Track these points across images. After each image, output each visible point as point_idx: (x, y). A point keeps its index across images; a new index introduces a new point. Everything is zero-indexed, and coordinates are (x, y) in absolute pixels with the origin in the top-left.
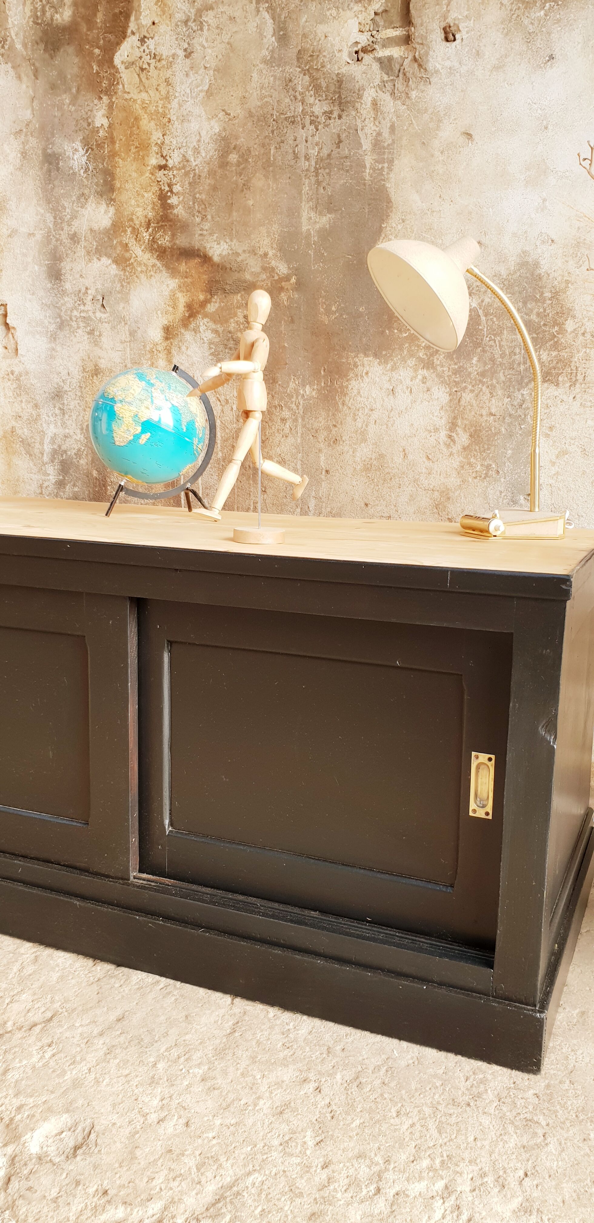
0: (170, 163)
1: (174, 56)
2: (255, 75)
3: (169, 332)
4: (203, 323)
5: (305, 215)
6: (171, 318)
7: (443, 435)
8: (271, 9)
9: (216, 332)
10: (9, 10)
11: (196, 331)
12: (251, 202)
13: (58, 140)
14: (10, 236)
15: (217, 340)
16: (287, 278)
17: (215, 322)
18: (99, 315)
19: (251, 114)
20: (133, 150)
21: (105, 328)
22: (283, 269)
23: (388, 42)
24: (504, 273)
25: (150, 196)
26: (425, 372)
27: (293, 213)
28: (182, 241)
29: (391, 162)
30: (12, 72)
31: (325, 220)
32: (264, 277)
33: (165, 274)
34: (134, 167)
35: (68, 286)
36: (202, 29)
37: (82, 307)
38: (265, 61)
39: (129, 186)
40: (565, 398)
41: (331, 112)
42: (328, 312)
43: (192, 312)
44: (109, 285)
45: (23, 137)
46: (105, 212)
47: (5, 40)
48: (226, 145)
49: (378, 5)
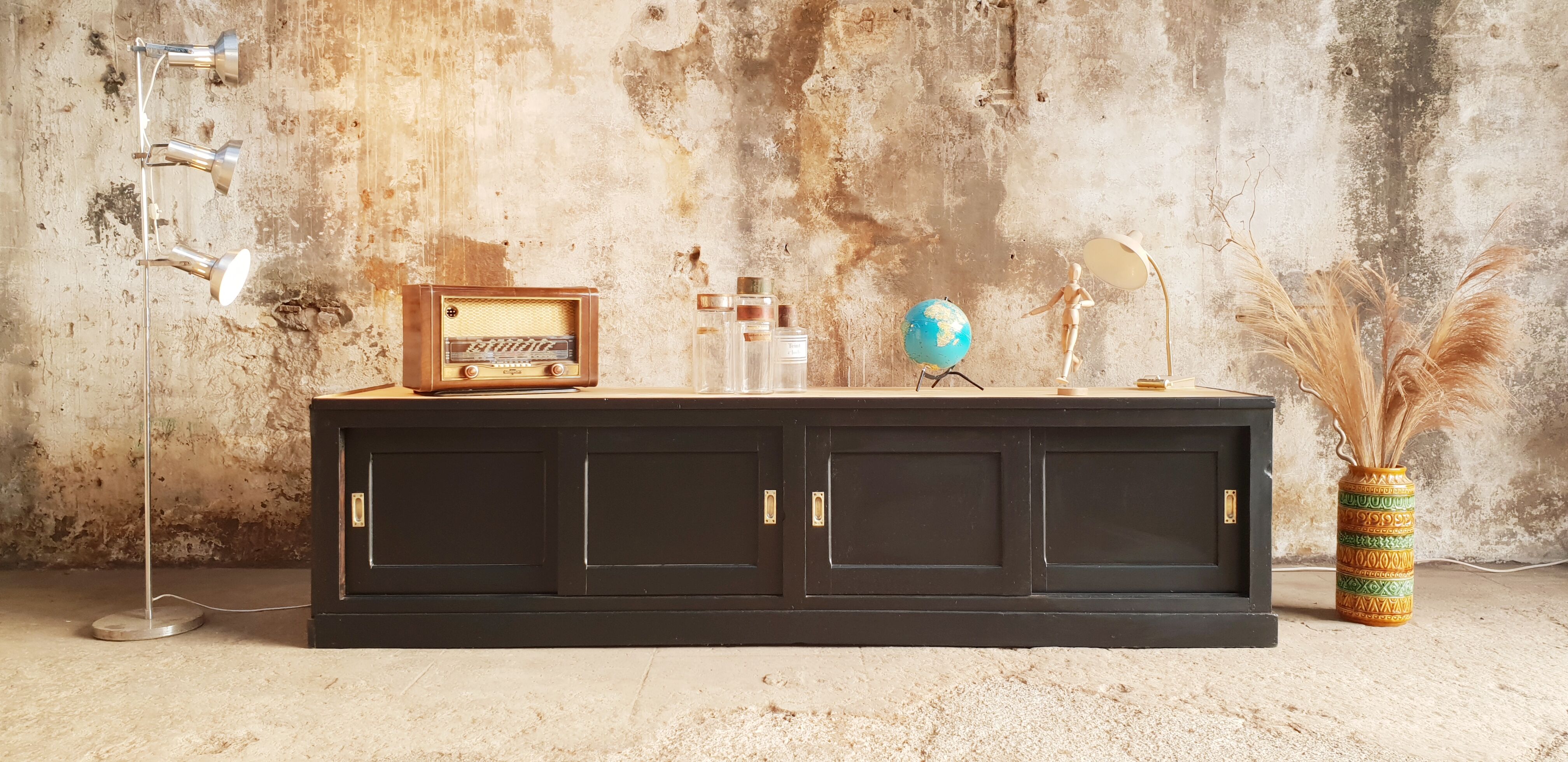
0: (845, 157)
1: (850, 90)
2: (910, 108)
3: (840, 270)
4: (867, 263)
5: (946, 197)
6: (842, 260)
7: (1044, 335)
8: (921, 70)
9: (878, 269)
10: (715, 45)
11: (862, 268)
12: (906, 186)
13: (752, 135)
14: (706, 198)
15: (879, 275)
16: (933, 236)
17: (877, 263)
18: (783, 257)
19: (907, 132)
20: (815, 146)
21: (788, 266)
22: (929, 230)
23: (999, 96)
24: (1080, 237)
25: (828, 178)
26: (1031, 295)
27: (938, 195)
28: (853, 209)
29: (1005, 167)
30: (715, 87)
31: (960, 200)
32: (916, 234)
33: (839, 230)
34: (816, 158)
35: (757, 236)
36: (871, 76)
37: (769, 251)
38: (918, 101)
39: (811, 170)
40: (1122, 311)
41: (964, 135)
43: (859, 256)
44: (792, 236)
45: (722, 131)
46: (791, 187)
47: (710, 64)
48: (888, 149)
49: (993, 75)
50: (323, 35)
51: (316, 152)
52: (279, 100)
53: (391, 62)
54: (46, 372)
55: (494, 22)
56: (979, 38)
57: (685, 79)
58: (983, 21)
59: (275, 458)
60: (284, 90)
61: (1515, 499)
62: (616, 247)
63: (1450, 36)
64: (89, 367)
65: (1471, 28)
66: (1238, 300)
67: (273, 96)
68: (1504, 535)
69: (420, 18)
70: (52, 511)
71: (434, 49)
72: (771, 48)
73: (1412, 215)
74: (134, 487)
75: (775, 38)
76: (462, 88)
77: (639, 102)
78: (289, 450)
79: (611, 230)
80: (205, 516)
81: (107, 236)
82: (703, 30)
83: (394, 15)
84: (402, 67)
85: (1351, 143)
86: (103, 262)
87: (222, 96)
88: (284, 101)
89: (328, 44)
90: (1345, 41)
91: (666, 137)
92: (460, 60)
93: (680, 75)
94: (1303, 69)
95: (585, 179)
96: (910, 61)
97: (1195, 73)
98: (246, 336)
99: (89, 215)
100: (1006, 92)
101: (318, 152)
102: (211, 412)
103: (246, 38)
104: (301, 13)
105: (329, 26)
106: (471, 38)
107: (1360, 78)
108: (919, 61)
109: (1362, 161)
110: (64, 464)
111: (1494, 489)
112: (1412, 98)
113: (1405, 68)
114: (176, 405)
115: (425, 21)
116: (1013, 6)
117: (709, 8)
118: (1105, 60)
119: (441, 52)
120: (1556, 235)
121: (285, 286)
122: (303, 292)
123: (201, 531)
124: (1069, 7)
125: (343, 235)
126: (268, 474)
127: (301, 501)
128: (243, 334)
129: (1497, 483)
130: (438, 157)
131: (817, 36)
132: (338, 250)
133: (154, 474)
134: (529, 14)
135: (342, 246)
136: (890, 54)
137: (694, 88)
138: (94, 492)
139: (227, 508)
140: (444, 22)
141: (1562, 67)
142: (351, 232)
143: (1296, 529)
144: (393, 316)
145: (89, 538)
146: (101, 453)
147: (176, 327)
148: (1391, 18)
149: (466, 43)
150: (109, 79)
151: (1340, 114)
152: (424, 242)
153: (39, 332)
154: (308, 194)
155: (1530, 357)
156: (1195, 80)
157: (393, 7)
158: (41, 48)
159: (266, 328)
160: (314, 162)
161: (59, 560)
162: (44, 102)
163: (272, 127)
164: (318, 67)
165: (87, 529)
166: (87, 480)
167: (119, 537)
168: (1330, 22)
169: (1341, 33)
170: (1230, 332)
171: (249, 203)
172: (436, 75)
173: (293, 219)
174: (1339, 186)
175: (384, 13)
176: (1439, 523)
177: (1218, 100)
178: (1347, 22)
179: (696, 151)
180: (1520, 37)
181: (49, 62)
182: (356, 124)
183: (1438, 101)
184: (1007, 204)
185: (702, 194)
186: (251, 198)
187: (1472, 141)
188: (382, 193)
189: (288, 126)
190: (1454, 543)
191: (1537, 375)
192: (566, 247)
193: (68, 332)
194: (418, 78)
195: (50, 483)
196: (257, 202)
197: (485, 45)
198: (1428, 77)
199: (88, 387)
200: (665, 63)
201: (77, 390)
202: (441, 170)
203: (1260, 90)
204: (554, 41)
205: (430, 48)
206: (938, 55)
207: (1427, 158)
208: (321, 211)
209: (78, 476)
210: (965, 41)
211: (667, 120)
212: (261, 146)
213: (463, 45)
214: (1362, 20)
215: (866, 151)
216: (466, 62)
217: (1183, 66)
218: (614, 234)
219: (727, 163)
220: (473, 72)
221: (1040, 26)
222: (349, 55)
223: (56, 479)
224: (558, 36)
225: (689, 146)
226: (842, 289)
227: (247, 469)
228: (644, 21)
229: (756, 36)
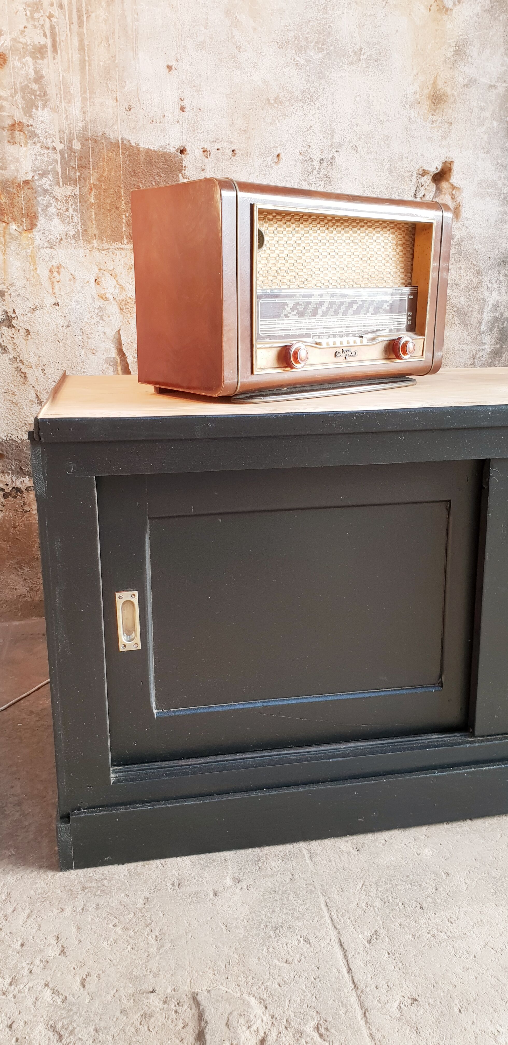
62: (338, 160)
79: (333, 133)
95: (299, 48)
144: (18, 264)
152: (60, 147)
185: (461, 79)
192: (269, 159)
202: (80, 24)
218: (337, 139)
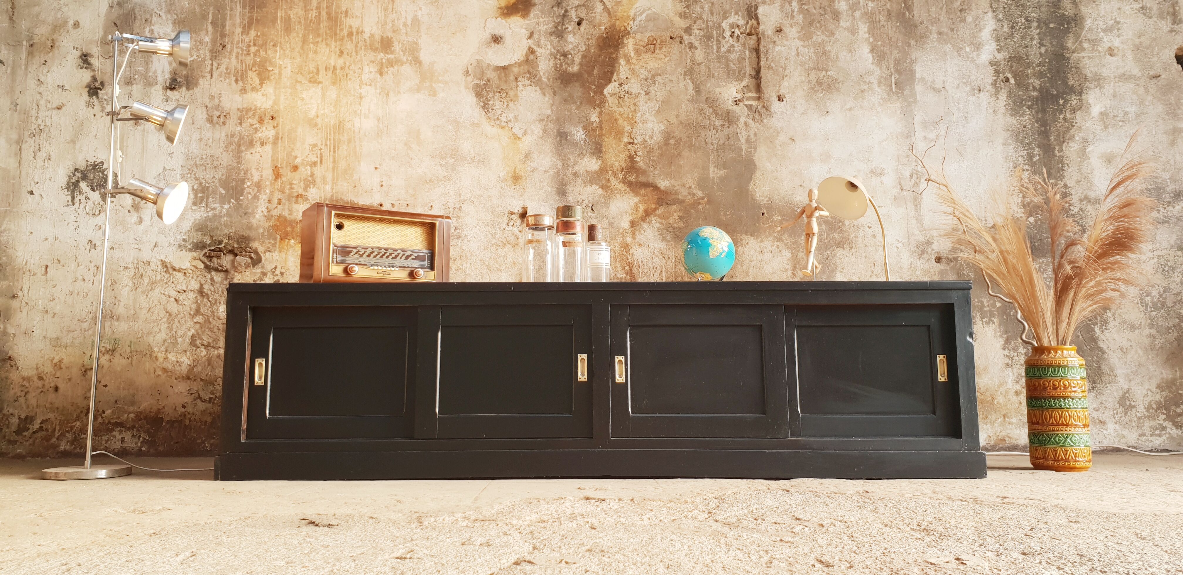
0: (636, 141)
1: (639, 93)
2: (683, 106)
3: (633, 224)
4: (653, 219)
5: (711, 170)
6: (634, 216)
8: (692, 79)
9: (662, 223)
10: (540, 62)
11: (650, 223)
12: (682, 162)
13: (567, 126)
14: (532, 171)
15: (663, 227)
16: (703, 198)
17: (661, 219)
18: (590, 214)
19: (681, 123)
20: (613, 134)
21: (594, 221)
22: (700, 194)
23: (749, 98)
25: (623, 156)
26: (778, 243)
27: (706, 168)
28: (642, 179)
29: (755, 148)
30: (539, 91)
31: (722, 172)
32: (690, 197)
33: (631, 194)
34: (614, 142)
35: (570, 199)
36: (655, 83)
38: (689, 101)
39: (611, 151)
40: (848, 254)
41: (724, 125)
42: (725, 215)
43: (647, 213)
44: (596, 199)
45: (544, 123)
46: (596, 163)
47: (536, 75)
48: (668, 135)
49: (745, 83)
50: (252, 55)
51: (241, 138)
52: (217, 101)
53: (301, 73)
54: (24, 303)
55: (378, 45)
56: (733, 56)
57: (517, 86)
58: (736, 45)
59: (195, 370)
60: (220, 94)
61: (1162, 400)
62: (464, 207)
63: (1079, 55)
64: (57, 299)
65: (1093, 49)
66: (936, 247)
67: (212, 98)
68: (1157, 429)
69: (324, 43)
70: (17, 411)
71: (333, 64)
72: (581, 64)
73: (1062, 183)
74: (84, 392)
75: (584, 57)
76: (352, 92)
77: (484, 102)
78: (206, 364)
79: (460, 195)
80: (137, 416)
81: (80, 200)
82: (531, 51)
83: (305, 41)
84: (308, 78)
85: (1012, 131)
86: (75, 219)
87: (174, 98)
88: (220, 101)
89: (255, 61)
90: (1002, 58)
91: (503, 127)
92: (351, 72)
93: (514, 83)
94: (973, 77)
95: (442, 158)
96: (683, 73)
97: (893, 81)
98: (179, 275)
99: (68, 184)
100: (754, 95)
101: (243, 138)
102: (148, 334)
103: (195, 57)
104: (236, 39)
105: (256, 48)
106: (361, 57)
107: (1015, 84)
108: (689, 73)
109: (1021, 144)
110: (30, 374)
111: (1145, 392)
112: (1055, 98)
113: (1048, 77)
114: (121, 328)
115: (327, 44)
116: (757, 35)
117: (536, 36)
118: (827, 71)
119: (338, 67)
120: (1172, 197)
121: (212, 237)
122: (225, 241)
123: (133, 427)
124: (798, 35)
125: (258, 199)
126: (189, 381)
127: (213, 403)
128: (177, 273)
129: (1147, 388)
130: (332, 142)
131: (614, 56)
132: (253, 210)
133: (100, 382)
134: (404, 40)
135: (257, 207)
136: (668, 68)
137: (524, 93)
138: (52, 397)
139: (155, 409)
140: (341, 45)
141: (1163, 76)
142: (264, 197)
143: (993, 424)
144: (292, 259)
145: (44, 433)
146: (60, 365)
147: (126, 268)
148: (1035, 42)
149: (357, 60)
150: (92, 86)
151: (1003, 110)
153: (21, 272)
154: (234, 169)
155: (1162, 290)
156: (894, 86)
157: (304, 35)
158: (44, 64)
159: (195, 269)
160: (239, 146)
161: (19, 451)
162: (42, 102)
163: (210, 120)
164: (247, 77)
165: (43, 425)
166: (47, 386)
167: (68, 432)
168: (990, 44)
169: (999, 52)
170: (932, 270)
171: (189, 175)
172: (334, 83)
173: (221, 187)
174: (1006, 162)
175: (297, 39)
176: (1105, 419)
177: (912, 100)
178: (1002, 44)
179: (525, 137)
180: (1130, 56)
181: (48, 74)
182: (273, 118)
183: (1074, 100)
184: (758, 174)
185: (529, 168)
186: (191, 171)
187: (1102, 129)
188: (289, 168)
189: (222, 120)
190: (1118, 435)
191: (1169, 303)
192: (426, 208)
193: (43, 272)
194: (320, 85)
195: (17, 390)
196: (195, 175)
197: (371, 62)
198: (1065, 83)
199: (55, 314)
200: (503, 74)
201: (46, 316)
202: (334, 152)
203: (943, 93)
204: (421, 59)
205: (330, 64)
206: (704, 68)
207: (1070, 141)
208: (243, 181)
209: (40, 384)
210: (723, 59)
211: (504, 115)
212: (200, 134)
213: (354, 61)
214: (1013, 43)
215: (651, 137)
216: (356, 74)
217: (884, 76)
218: (462, 198)
219: (548, 146)
220: (361, 81)
221: (778, 48)
222: (270, 69)
223: (22, 386)
224: (425, 56)
225: (520, 134)
226: (634, 238)
227: (173, 378)
228: (488, 44)
229: (570, 56)
